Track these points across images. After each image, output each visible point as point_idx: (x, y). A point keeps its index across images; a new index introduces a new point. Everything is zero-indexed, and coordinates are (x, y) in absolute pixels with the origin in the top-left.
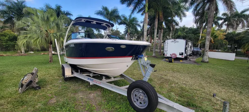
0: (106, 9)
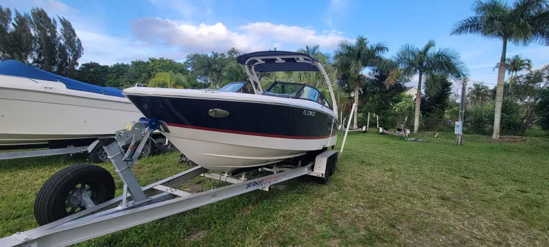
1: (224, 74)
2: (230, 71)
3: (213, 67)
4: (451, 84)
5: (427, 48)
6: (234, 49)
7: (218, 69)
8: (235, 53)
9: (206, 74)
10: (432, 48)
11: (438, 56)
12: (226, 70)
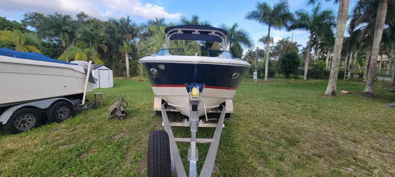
0: (264, 7)
1: (79, 36)
2: (85, 33)
3: (64, 28)
4: (243, 50)
5: (234, 27)
6: (83, 13)
7: (69, 31)
8: (85, 17)
9: (57, 34)
10: (237, 27)
11: (239, 33)
12: (80, 33)
